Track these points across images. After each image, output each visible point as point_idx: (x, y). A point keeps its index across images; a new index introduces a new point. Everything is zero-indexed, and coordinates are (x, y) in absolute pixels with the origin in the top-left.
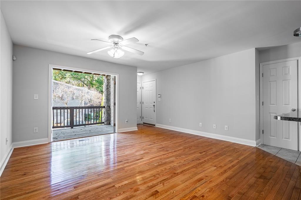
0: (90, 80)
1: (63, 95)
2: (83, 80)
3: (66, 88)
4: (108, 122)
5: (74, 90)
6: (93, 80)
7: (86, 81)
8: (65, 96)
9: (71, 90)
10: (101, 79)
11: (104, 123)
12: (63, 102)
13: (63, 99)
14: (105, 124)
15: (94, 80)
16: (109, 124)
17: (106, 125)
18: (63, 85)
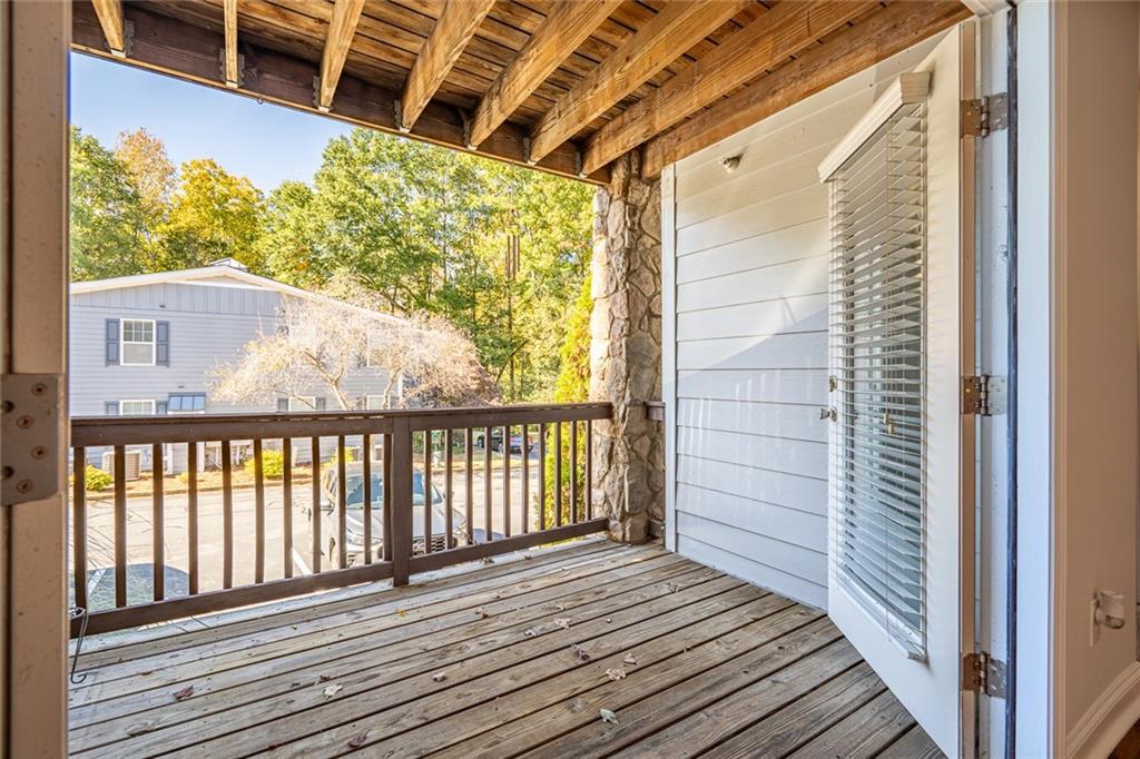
0: (415, 292)
1: (322, 348)
2: (391, 292)
3: (334, 318)
4: (641, 524)
5: (365, 325)
6: (429, 292)
7: (402, 295)
8: (331, 352)
9: (354, 323)
10: (457, 286)
11: (603, 525)
12: (322, 374)
13: (324, 364)
14: (619, 535)
15: (433, 290)
16: (642, 535)
17: (624, 542)
18: (323, 307)
